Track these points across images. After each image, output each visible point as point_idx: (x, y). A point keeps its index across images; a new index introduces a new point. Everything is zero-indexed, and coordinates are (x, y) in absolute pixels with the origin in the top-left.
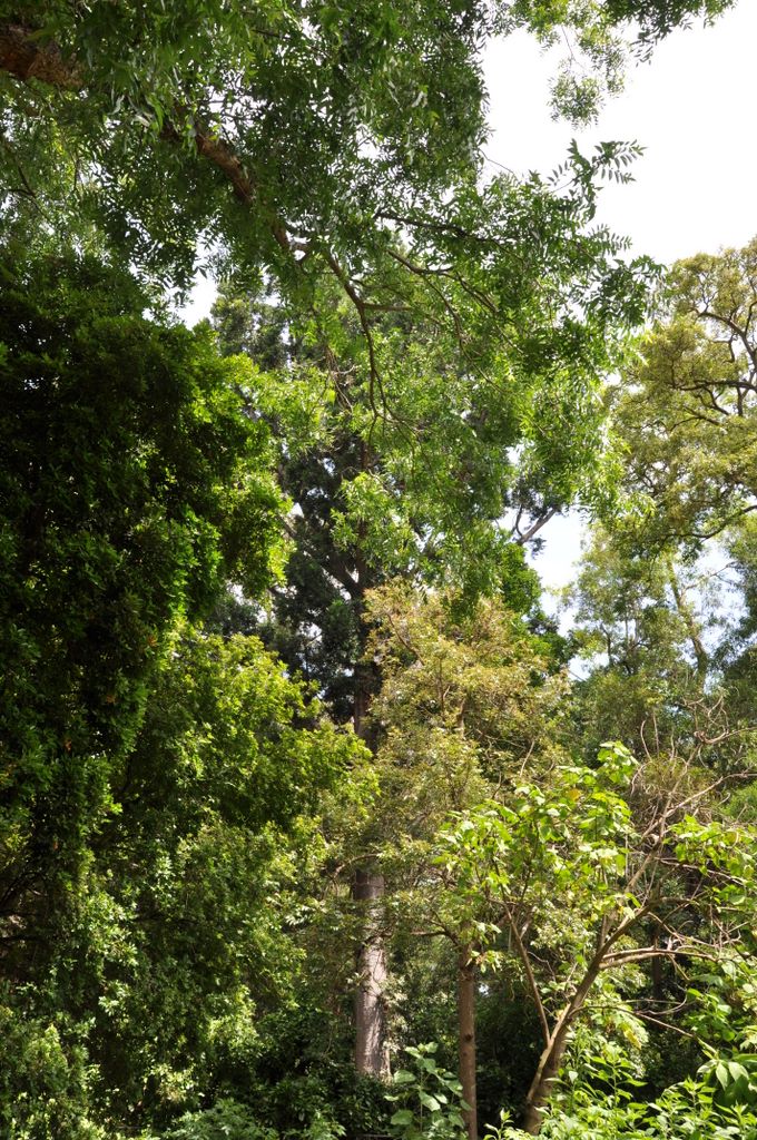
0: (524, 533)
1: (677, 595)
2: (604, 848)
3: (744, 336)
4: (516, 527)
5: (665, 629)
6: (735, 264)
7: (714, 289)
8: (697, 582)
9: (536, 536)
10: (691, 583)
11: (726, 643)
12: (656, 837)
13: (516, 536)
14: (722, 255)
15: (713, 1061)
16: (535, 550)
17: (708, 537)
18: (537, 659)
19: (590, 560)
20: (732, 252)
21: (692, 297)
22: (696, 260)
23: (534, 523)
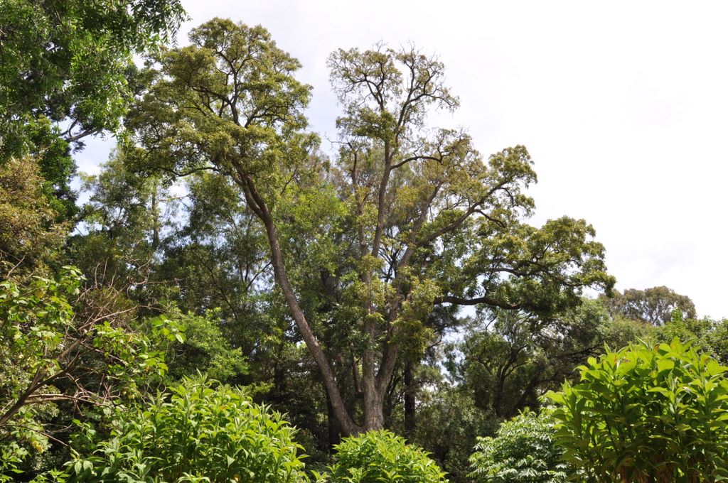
0: (73, 136)
1: (153, 203)
2: (47, 331)
3: (235, 74)
4: (69, 131)
5: (140, 220)
6: (245, 35)
7: (229, 43)
8: (167, 199)
9: (80, 140)
10: (164, 199)
11: (172, 236)
12: (86, 331)
13: (67, 136)
14: (240, 26)
15: (76, 460)
16: (77, 148)
17: (180, 176)
18: (50, 211)
19: (111, 166)
20: (246, 27)
21: (217, 41)
22: (226, 22)
23: (82, 132)
